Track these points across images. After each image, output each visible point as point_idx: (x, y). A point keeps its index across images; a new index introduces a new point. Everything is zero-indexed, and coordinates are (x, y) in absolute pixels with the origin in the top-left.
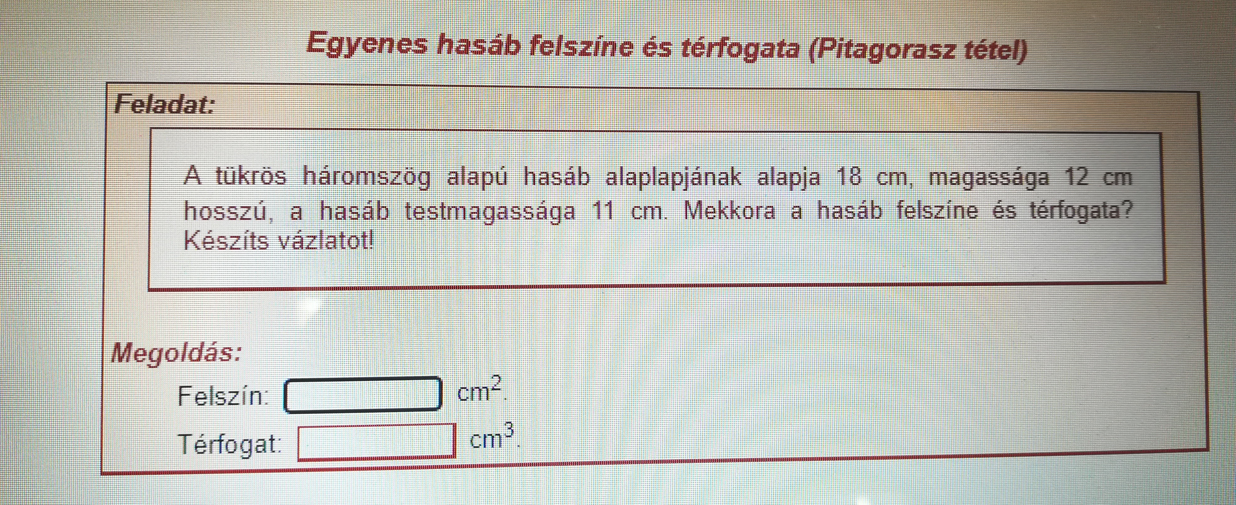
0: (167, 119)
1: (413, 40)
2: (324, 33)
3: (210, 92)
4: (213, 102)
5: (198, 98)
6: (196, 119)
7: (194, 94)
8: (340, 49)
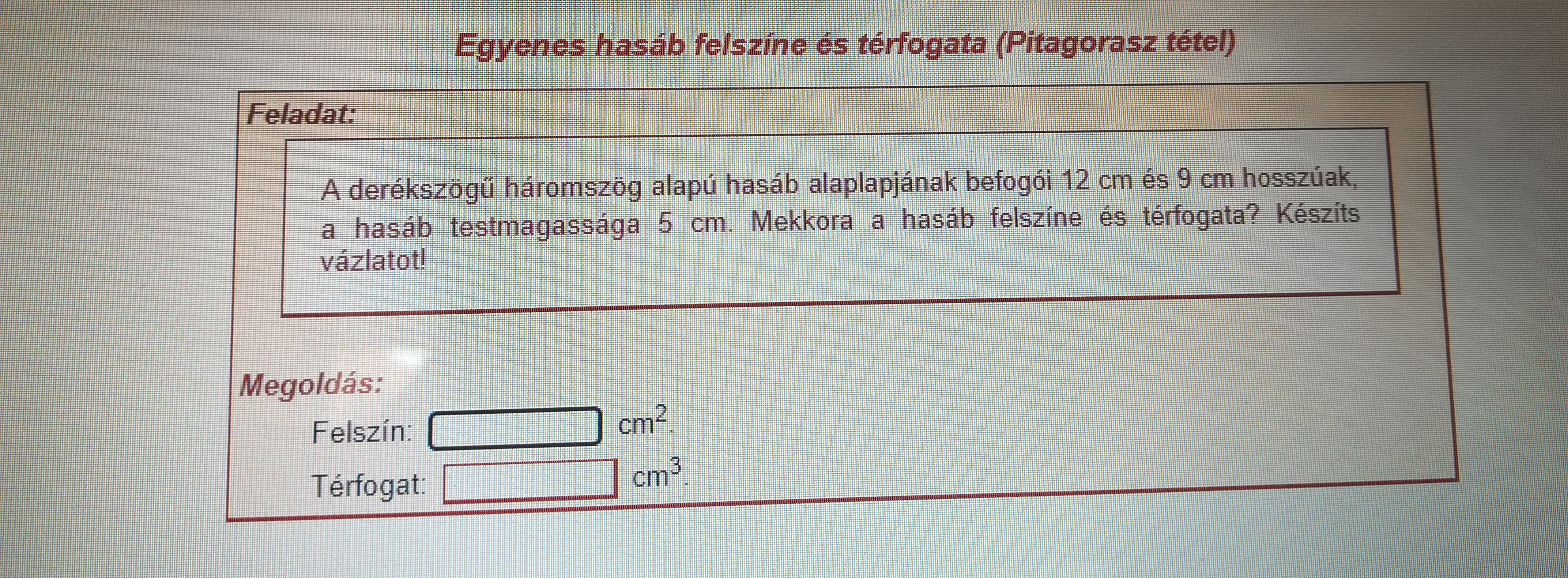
0: (304, 129)
1: (570, 40)
2: (475, 35)
3: (349, 100)
4: (353, 111)
5: (337, 107)
6: (335, 129)
7: (333, 102)
8: (491, 52)
